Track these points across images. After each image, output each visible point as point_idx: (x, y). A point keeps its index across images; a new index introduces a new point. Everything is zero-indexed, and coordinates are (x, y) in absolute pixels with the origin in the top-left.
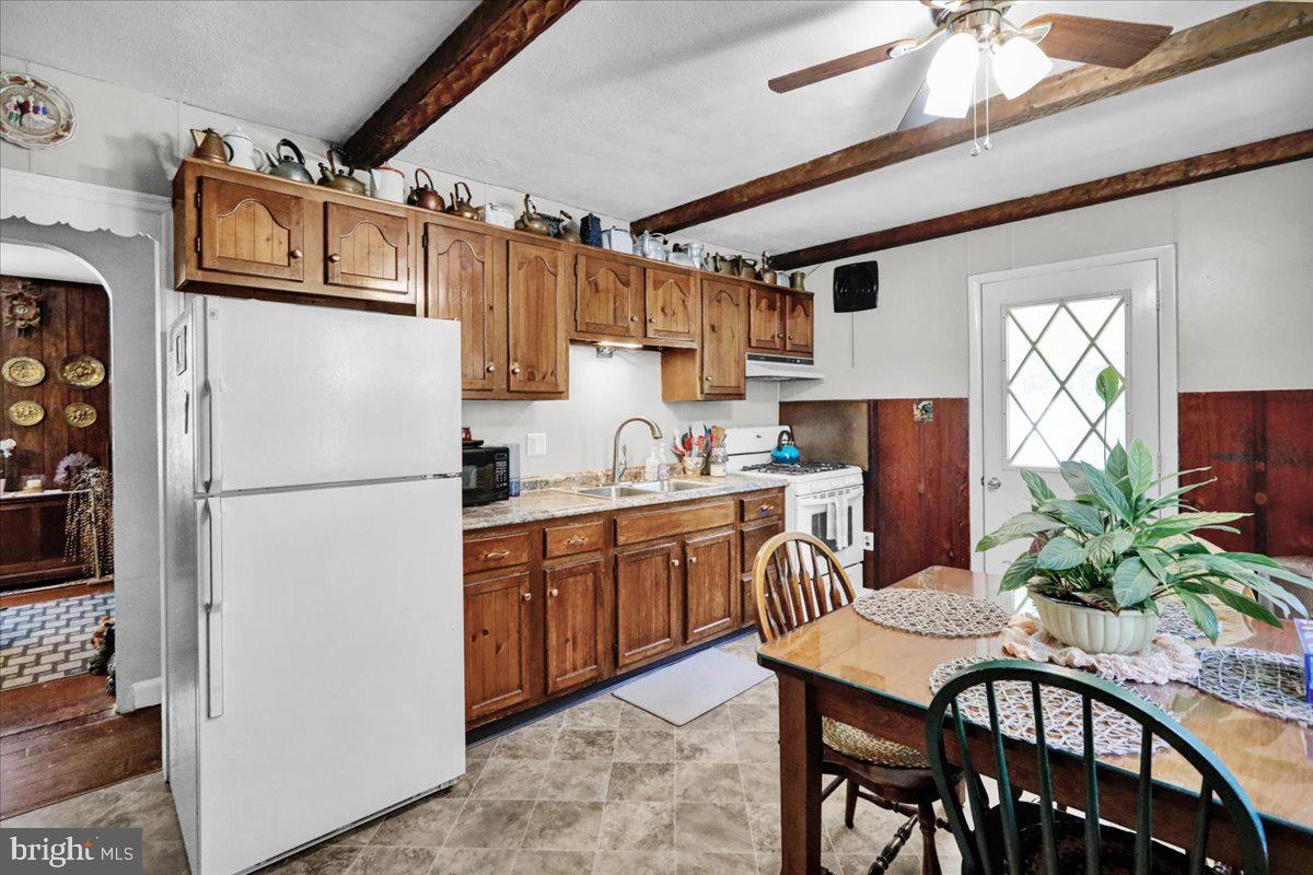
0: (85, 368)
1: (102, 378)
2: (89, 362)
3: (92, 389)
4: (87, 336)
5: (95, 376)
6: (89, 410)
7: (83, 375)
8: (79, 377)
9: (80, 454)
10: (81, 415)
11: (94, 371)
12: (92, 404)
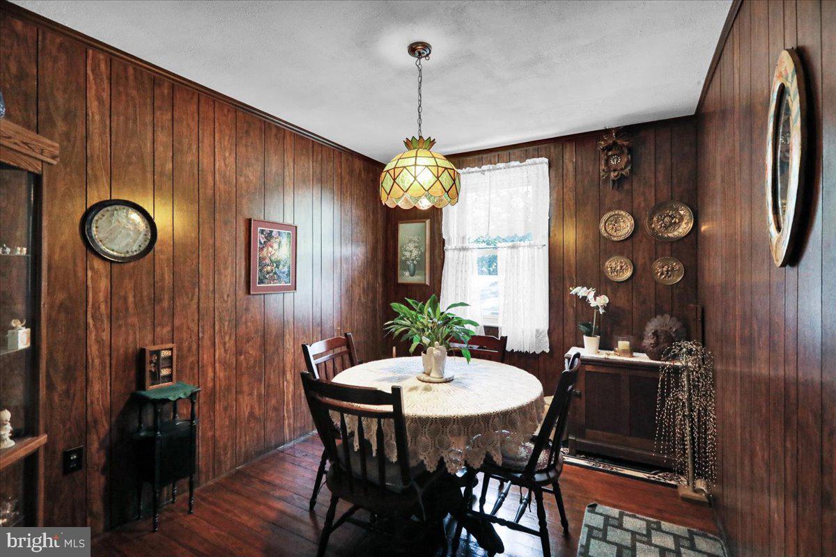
0: (672, 217)
1: (691, 225)
2: (677, 210)
3: (681, 240)
4: (675, 181)
5: (683, 225)
6: (677, 266)
7: (671, 224)
8: (666, 227)
9: (667, 316)
10: (667, 271)
11: (681, 219)
12: (679, 259)
